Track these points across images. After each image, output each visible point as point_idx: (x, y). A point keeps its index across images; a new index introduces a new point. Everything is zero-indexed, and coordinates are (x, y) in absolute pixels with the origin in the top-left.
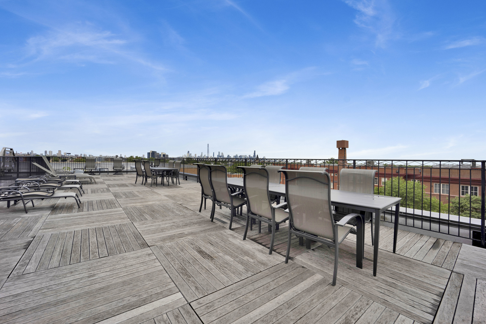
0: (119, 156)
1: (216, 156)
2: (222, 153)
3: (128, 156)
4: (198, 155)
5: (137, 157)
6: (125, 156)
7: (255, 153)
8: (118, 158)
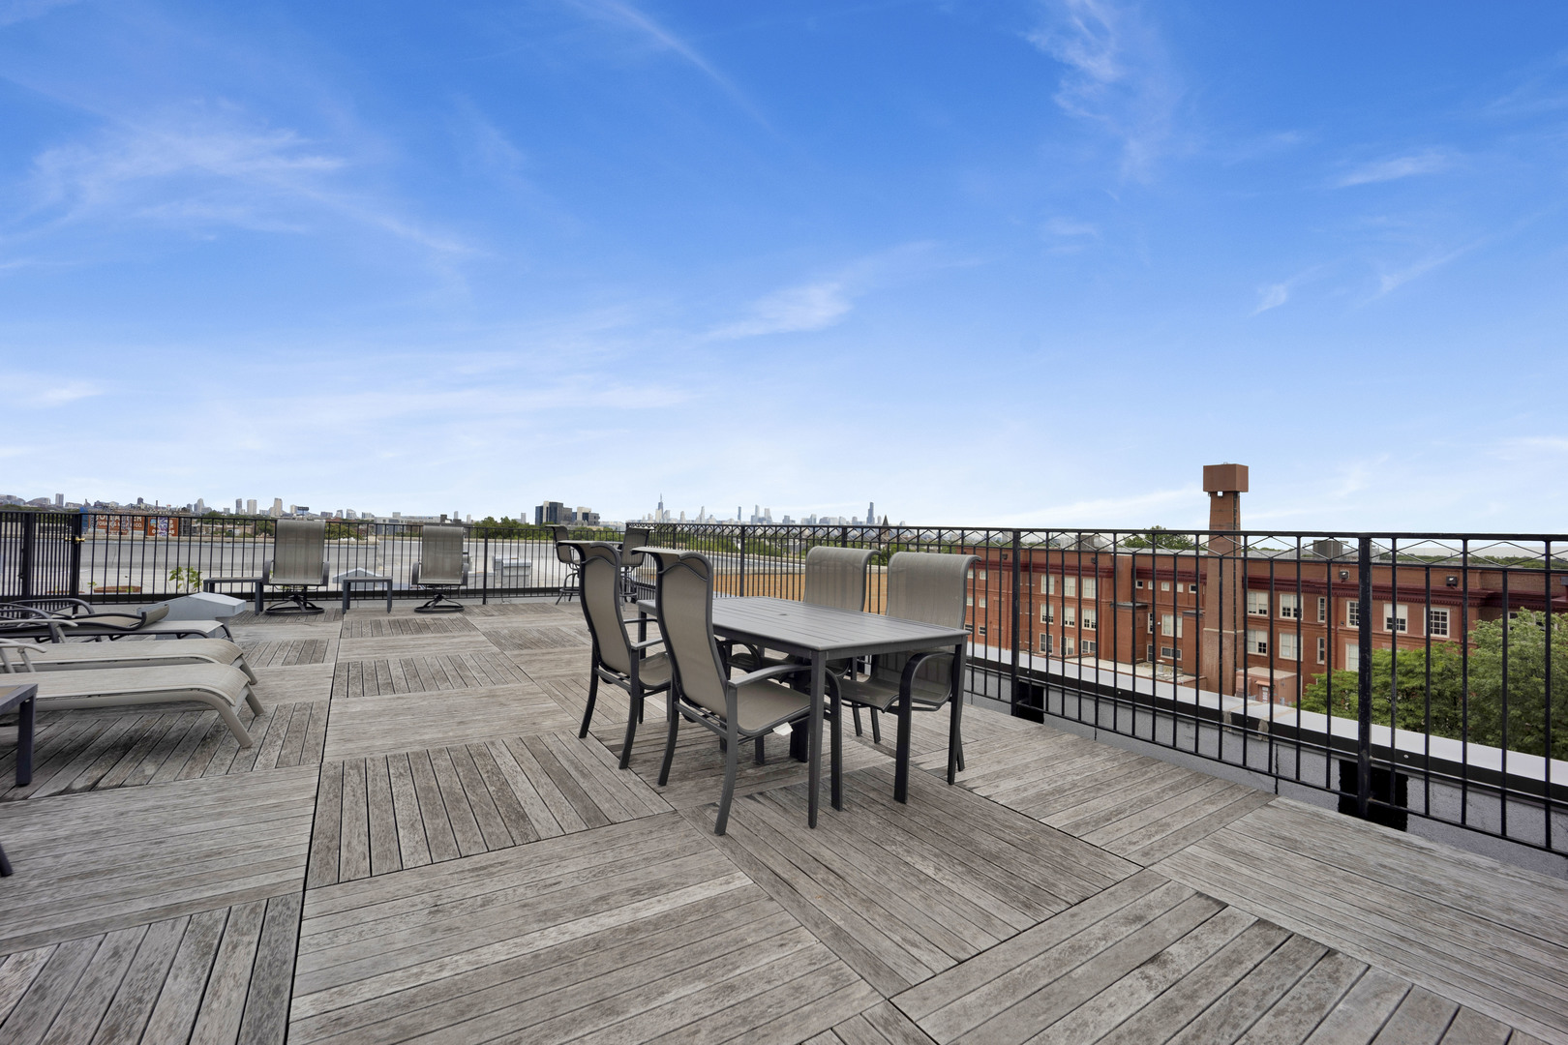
0: (451, 517)
1: (746, 520)
2: (767, 511)
3: (479, 517)
4: (691, 516)
5: (505, 520)
6: (468, 517)
7: (871, 511)
8: (446, 522)
